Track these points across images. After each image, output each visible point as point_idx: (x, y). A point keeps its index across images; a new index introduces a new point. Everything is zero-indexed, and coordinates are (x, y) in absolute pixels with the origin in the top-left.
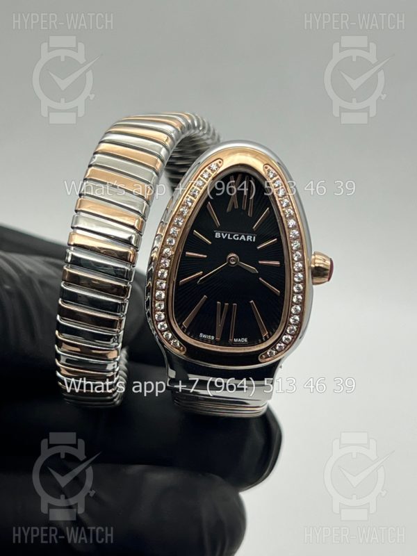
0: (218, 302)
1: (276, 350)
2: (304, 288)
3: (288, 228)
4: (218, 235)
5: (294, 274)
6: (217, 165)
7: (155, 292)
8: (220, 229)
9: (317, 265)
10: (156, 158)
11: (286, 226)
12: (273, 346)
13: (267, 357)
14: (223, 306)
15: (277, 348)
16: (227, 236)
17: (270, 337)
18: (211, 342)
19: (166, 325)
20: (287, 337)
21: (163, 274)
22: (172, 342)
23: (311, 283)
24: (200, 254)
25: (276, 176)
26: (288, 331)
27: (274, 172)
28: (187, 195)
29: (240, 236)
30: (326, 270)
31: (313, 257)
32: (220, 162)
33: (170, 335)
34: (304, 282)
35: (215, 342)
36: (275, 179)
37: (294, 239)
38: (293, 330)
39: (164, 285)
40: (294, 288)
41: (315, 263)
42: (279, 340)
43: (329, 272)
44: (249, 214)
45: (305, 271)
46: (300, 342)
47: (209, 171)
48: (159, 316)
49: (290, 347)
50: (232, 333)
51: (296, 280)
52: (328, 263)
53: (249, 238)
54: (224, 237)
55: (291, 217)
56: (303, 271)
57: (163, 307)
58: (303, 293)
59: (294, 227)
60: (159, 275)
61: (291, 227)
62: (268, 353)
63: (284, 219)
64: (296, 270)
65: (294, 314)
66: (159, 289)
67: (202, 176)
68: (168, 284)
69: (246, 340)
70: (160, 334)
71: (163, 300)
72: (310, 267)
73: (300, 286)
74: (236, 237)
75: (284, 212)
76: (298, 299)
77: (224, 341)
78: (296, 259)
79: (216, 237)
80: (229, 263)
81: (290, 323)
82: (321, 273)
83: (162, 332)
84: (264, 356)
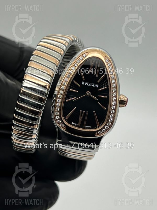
0: (81, 110)
1: (102, 132)
2: (116, 108)
3: (112, 83)
4: (83, 83)
5: (112, 102)
6: (86, 55)
7: (56, 103)
8: (84, 81)
9: (121, 99)
10: (61, 50)
11: (111, 82)
12: (101, 130)
13: (98, 134)
14: (82, 112)
15: (103, 131)
16: (87, 84)
17: (100, 126)
18: (76, 126)
19: (59, 117)
20: (107, 127)
21: (60, 97)
22: (61, 124)
23: (118, 106)
24: (76, 90)
25: (109, 62)
26: (108, 124)
27: (108, 60)
28: (73, 66)
29: (92, 85)
30: (125, 101)
31: (120, 96)
32: (87, 54)
33: (60, 121)
34: (116, 105)
35: (78, 126)
36: (108, 63)
37: (114, 88)
38: (110, 124)
39: (60, 101)
40: (112, 107)
41: (121, 98)
42: (104, 128)
43: (126, 102)
44: (96, 76)
45: (117, 101)
46: (112, 129)
47: (82, 57)
48: (57, 113)
49: (108, 131)
50: (85, 124)
51: (113, 104)
52: (126, 99)
53: (96, 86)
54: (86, 85)
55: (113, 79)
56: (116, 101)
57: (58, 110)
58: (115, 109)
59: (114, 83)
60: (58, 97)
61: (113, 82)
62: (99, 133)
63: (110, 79)
64: (113, 100)
65: (111, 118)
66: (58, 103)
67: (79, 59)
68: (62, 101)
69: (90, 127)
70: (56, 120)
71: (59, 107)
72: (119, 100)
73: (114, 107)
74: (90, 85)
75: (111, 76)
76: (113, 112)
77: (82, 126)
78: (114, 96)
79: (82, 84)
80: (87, 95)
81: (109, 121)
82: (123, 103)
83: (57, 120)
84: (97, 134)
